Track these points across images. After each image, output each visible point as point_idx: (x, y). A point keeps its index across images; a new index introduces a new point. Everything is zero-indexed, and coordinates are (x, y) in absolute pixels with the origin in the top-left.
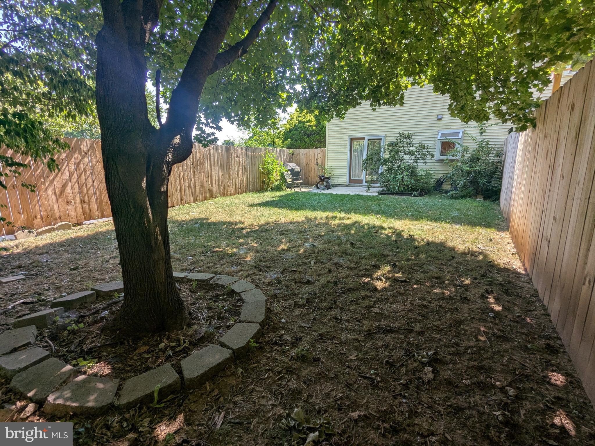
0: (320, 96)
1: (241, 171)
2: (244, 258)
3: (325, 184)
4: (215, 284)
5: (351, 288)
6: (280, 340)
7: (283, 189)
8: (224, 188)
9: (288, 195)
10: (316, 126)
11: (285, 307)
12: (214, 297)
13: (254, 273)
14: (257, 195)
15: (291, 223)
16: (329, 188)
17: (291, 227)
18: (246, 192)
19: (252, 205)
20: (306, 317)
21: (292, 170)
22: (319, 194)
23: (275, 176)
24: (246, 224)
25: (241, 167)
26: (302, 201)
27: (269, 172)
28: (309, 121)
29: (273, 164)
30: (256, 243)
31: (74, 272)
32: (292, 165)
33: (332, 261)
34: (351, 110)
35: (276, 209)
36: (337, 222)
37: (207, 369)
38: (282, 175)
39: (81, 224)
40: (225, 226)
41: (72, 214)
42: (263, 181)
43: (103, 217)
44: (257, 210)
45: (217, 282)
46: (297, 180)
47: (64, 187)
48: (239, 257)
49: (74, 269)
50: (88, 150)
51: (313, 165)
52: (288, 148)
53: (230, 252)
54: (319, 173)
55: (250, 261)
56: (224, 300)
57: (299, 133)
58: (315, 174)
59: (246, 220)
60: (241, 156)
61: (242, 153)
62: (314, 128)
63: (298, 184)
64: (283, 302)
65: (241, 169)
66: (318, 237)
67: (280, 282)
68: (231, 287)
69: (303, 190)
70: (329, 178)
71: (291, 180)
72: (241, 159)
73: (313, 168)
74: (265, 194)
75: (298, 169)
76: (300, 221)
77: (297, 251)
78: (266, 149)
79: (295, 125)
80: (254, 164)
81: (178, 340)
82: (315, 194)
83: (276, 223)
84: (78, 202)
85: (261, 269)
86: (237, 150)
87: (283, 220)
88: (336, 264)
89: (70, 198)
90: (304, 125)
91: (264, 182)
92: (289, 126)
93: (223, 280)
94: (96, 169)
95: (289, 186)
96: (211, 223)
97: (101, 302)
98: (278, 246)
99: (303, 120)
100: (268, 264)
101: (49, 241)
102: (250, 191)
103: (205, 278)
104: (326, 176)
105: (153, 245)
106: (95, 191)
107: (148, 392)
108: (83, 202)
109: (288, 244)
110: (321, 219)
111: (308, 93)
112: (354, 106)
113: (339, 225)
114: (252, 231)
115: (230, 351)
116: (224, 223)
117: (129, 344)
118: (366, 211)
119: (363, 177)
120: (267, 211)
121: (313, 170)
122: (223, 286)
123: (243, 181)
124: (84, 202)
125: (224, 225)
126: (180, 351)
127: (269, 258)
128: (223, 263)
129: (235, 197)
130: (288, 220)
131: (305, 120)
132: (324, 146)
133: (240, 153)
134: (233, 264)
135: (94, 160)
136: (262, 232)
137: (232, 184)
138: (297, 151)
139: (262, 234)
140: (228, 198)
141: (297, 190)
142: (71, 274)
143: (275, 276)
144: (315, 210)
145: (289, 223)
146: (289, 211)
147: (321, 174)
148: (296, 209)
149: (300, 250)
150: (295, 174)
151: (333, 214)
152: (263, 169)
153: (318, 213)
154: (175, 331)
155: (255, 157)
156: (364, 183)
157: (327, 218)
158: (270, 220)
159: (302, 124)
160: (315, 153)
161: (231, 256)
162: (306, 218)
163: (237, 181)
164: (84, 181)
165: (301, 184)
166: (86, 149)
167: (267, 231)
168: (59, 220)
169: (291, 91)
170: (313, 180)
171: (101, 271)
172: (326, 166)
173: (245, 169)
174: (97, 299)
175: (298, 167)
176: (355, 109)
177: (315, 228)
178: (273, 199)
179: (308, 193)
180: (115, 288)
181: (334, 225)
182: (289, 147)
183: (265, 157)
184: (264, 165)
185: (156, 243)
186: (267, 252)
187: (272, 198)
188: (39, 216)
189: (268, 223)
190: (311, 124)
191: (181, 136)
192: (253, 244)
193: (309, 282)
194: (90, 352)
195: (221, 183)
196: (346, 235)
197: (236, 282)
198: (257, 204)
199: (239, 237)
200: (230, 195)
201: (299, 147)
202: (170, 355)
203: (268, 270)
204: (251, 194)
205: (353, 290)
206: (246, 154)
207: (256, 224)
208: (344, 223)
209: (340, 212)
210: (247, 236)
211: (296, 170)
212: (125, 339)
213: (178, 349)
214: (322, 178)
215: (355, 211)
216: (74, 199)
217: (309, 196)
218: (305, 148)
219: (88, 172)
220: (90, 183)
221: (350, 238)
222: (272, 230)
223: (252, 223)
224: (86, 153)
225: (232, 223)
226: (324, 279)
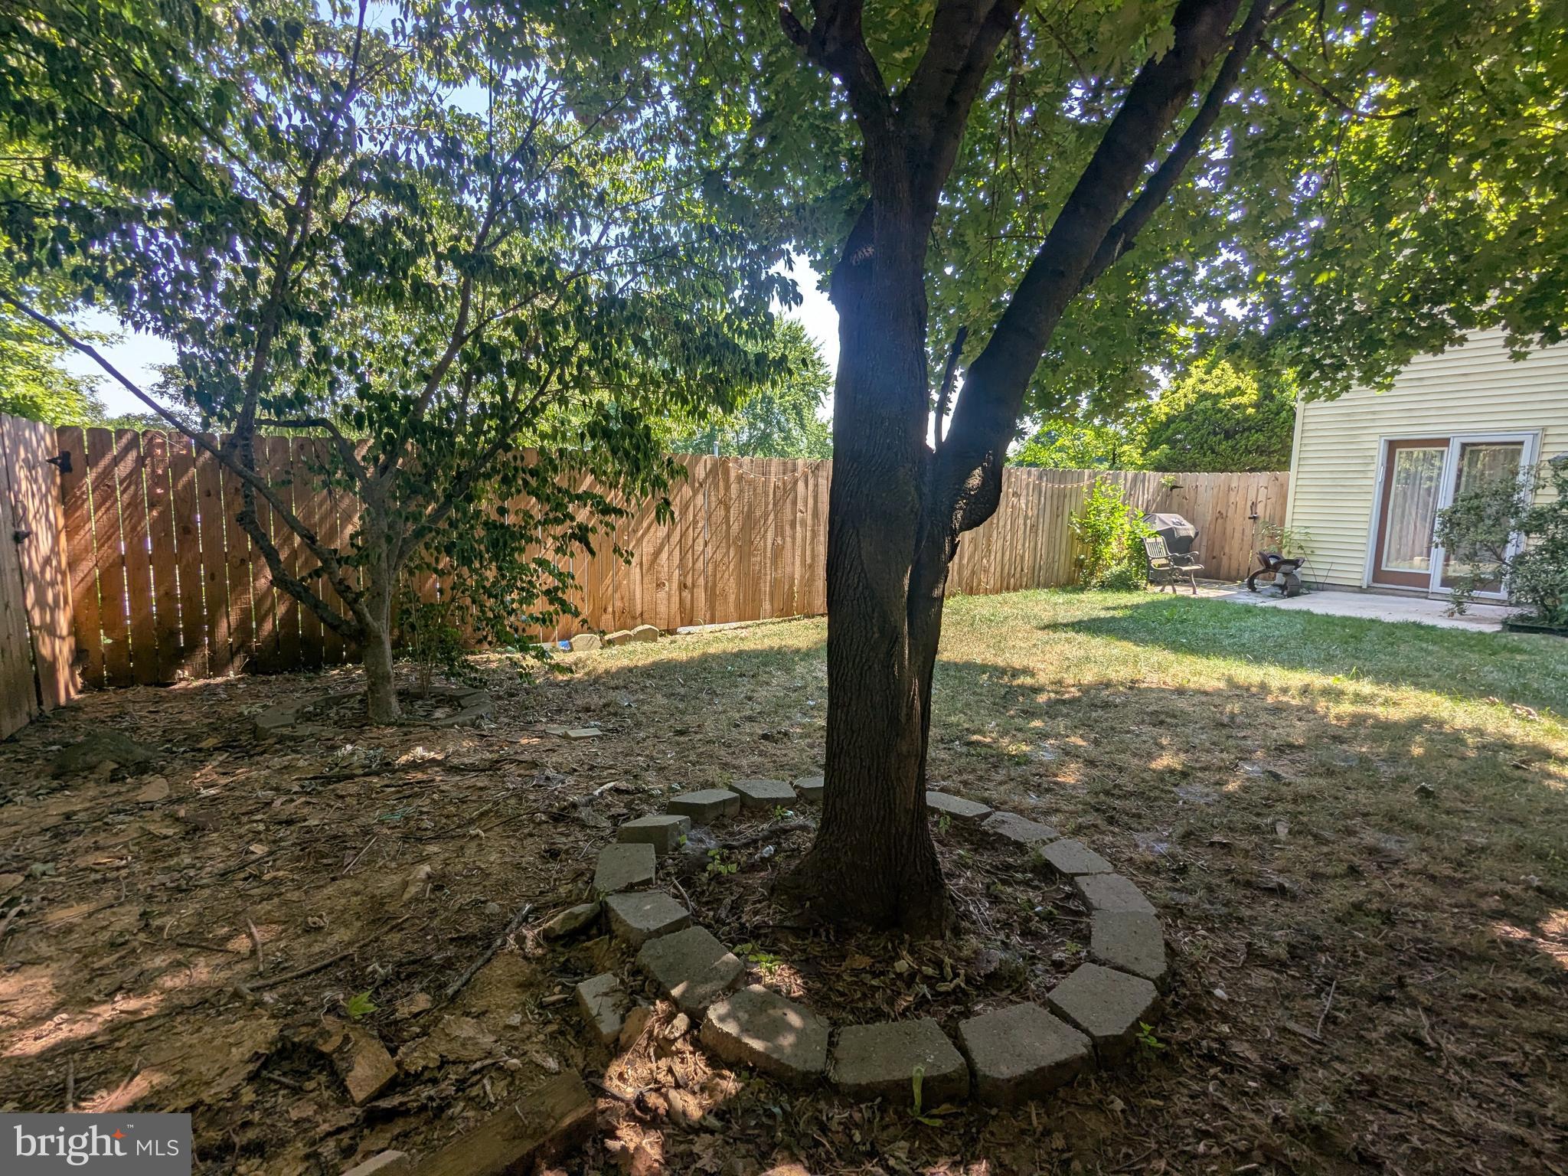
0: (1305, 328)
1: (1021, 532)
2: (1056, 775)
3: (1280, 578)
4: (996, 833)
5: (1453, 949)
6: (1219, 1051)
7: (1137, 587)
8: (973, 573)
9: (1153, 605)
10: (1257, 405)
11: (1217, 953)
12: (998, 869)
13: (1095, 826)
14: (1060, 598)
15: (1181, 692)
16: (1293, 594)
17: (1182, 704)
18: (1027, 587)
19: (1054, 626)
20: (1298, 1005)
21: (1168, 534)
22: (1264, 610)
23: (1115, 549)
24: (1042, 679)
25: (1021, 521)
26: (1206, 627)
27: (1099, 537)
28: (1238, 391)
29: (1112, 513)
30: (1081, 736)
31: (682, 739)
32: (1171, 519)
33: (1354, 840)
34: (1421, 359)
35: (1125, 643)
36: (1346, 708)
37: (1033, 1068)
38: (1139, 549)
39: (672, 632)
40: (985, 677)
41: (662, 609)
42: (1078, 559)
43: (712, 621)
44: (1068, 641)
45: (1000, 831)
46: (1187, 562)
47: (657, 554)
48: (1042, 770)
49: (681, 733)
50: (707, 476)
51: (1238, 521)
52: (1157, 469)
53: (1013, 749)
54: (1258, 544)
55: (1074, 787)
56: (1027, 883)
57: (1197, 429)
58: (1246, 547)
59: (1040, 665)
60: (1024, 493)
61: (1028, 484)
62: (1251, 411)
63: (1186, 573)
64: (1203, 932)
65: (1022, 527)
66: (1284, 749)
67: (1183, 870)
68: (1041, 851)
69: (1203, 593)
70: (1296, 563)
71: (1164, 561)
72: (1023, 501)
73: (1239, 529)
74: (1082, 596)
75: (1188, 529)
76: (1207, 688)
77: (1217, 783)
78: (1095, 475)
79: (1187, 405)
80: (1057, 514)
81: (939, 964)
82: (1248, 610)
83: (1132, 685)
84: (675, 585)
85: (1112, 817)
86: (1016, 477)
87: (1152, 679)
88: (1372, 851)
89: (663, 576)
90: (1215, 404)
91: (1080, 564)
92: (1167, 410)
93: (1016, 828)
94: (714, 518)
95: (1157, 578)
96: (948, 663)
97: (749, 820)
98: (1150, 756)
99: (1215, 392)
100: (1131, 805)
101: (625, 662)
102: (1038, 586)
103: (968, 813)
104: (1285, 556)
105: (903, 720)
106: (706, 564)
107: (898, 1075)
108: (683, 586)
109: (1182, 756)
110: (1285, 691)
111: (1266, 320)
112: (1438, 350)
113: (1358, 720)
114: (1064, 702)
115: (1086, 1039)
116: (983, 668)
117: (827, 936)
118: (1465, 687)
119: (1434, 565)
120: (1098, 646)
121: (1237, 535)
122: (1020, 847)
123: (1022, 557)
124: (685, 587)
125: (984, 673)
126: (947, 993)
127: (1131, 788)
128: (999, 778)
129: (999, 598)
130: (1172, 683)
131: (1221, 390)
132: (1285, 465)
133: (1024, 483)
134: (1026, 786)
135: (713, 499)
136: (1094, 706)
137: (993, 564)
138: (1187, 479)
139: (1094, 714)
140: (981, 599)
141: (1183, 591)
142: (678, 744)
143: (1163, 848)
144: (1258, 660)
145: (1173, 692)
146: (1169, 656)
147: (1269, 548)
148: (1192, 650)
149: (1227, 782)
150: (1178, 545)
151: (1330, 681)
152: (1082, 526)
153: (1272, 670)
154: (928, 937)
155: (1062, 495)
156: (1435, 585)
157: (1305, 691)
158: (1113, 676)
159: (1209, 403)
160: (1253, 486)
161: (1018, 764)
162: (1230, 681)
163: (1007, 558)
164: (690, 543)
165: (1197, 574)
166: (702, 475)
167: (1106, 705)
168: (639, 620)
169: (1211, 320)
170: (1234, 565)
171: (729, 746)
172: (1288, 525)
173: (1032, 526)
174: (741, 813)
175: (1189, 526)
176: (1440, 357)
177: (1264, 718)
178: (1111, 613)
179: (1222, 603)
180: (774, 796)
181: (1338, 718)
182: (1160, 468)
183: (1091, 494)
184: (1085, 515)
185: (909, 716)
186: (1120, 770)
187: (1108, 609)
188: (610, 610)
189: (1108, 685)
190: (1244, 400)
191: (984, 468)
192: (1073, 739)
193: (1281, 891)
194: (755, 934)
195: (965, 561)
196: (1393, 758)
197: (1051, 840)
198: (1066, 625)
199: (1029, 714)
200: (986, 592)
201: (1194, 467)
202: (924, 995)
203: (1134, 825)
204: (1043, 594)
205: (1463, 956)
206: (1038, 488)
207: (1071, 682)
208: (1375, 717)
209: (1357, 677)
210: (1052, 710)
211: (1183, 533)
212: (821, 925)
213: (943, 987)
214: (1272, 561)
215: (1417, 679)
216: (669, 580)
217: (1226, 612)
218: (1214, 470)
219: (700, 525)
220: (699, 548)
221: (1412, 770)
222: (1125, 705)
223: (1059, 676)
224: (701, 485)
225: (1003, 672)
226: (1339, 895)
